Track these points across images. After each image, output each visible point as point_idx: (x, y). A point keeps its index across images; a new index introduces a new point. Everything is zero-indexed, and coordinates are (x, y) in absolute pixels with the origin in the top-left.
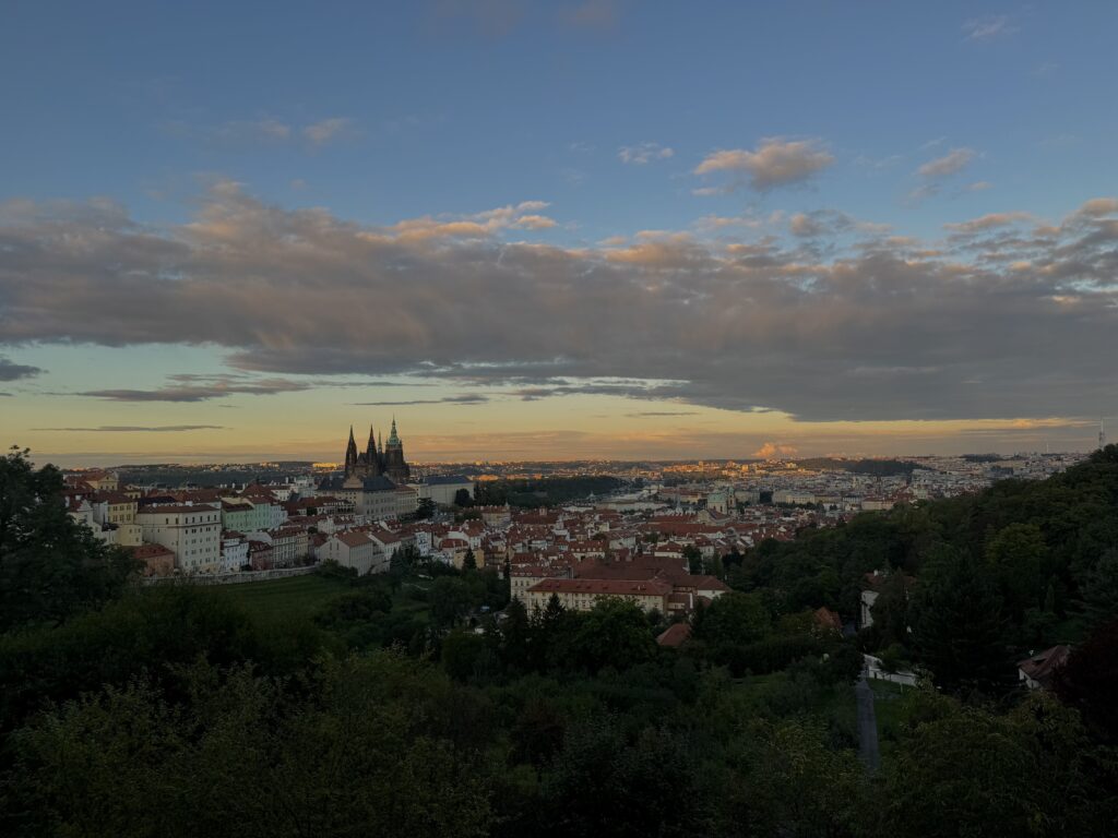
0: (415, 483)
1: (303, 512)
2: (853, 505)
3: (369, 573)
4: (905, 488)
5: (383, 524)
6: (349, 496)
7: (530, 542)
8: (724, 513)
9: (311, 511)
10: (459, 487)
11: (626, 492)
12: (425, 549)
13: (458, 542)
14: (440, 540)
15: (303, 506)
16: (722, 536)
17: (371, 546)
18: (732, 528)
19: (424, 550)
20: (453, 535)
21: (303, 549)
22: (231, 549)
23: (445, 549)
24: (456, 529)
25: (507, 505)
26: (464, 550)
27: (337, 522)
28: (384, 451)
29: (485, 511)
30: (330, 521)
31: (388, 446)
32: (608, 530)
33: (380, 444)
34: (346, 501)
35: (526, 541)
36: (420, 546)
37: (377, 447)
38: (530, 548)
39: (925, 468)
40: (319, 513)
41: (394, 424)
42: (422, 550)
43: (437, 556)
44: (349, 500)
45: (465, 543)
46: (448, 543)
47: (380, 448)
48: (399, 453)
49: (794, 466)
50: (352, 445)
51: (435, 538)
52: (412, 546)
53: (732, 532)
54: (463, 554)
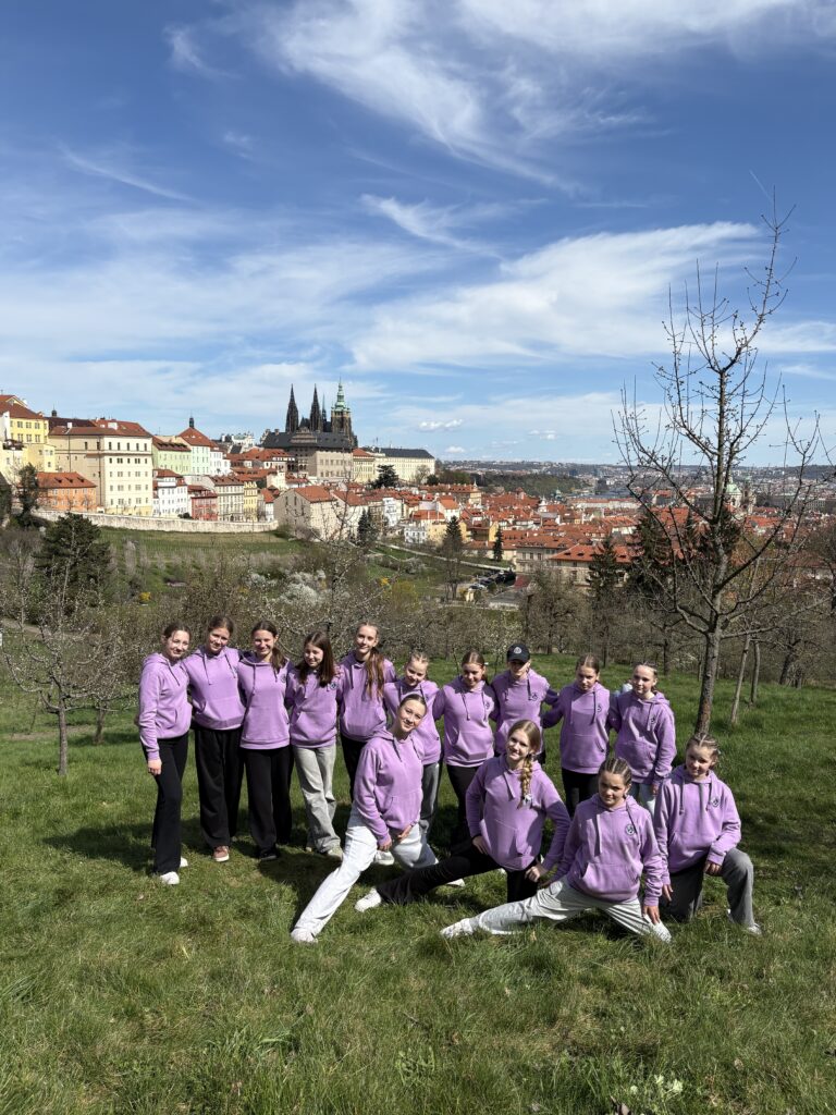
0: (371, 451)
3: (331, 539)
6: (301, 454)
9: (257, 465)
10: (420, 463)
13: (433, 513)
14: (411, 510)
17: (334, 505)
20: (426, 506)
21: (251, 502)
22: (166, 490)
24: (429, 499)
25: (475, 484)
26: (444, 522)
27: (290, 479)
28: (328, 418)
29: (452, 490)
30: (281, 477)
31: (333, 413)
33: (324, 411)
36: (388, 515)
37: (321, 409)
40: (267, 467)
42: (390, 520)
44: (299, 458)
47: (325, 414)
48: (346, 422)
50: (293, 408)
51: (405, 506)
52: (379, 513)
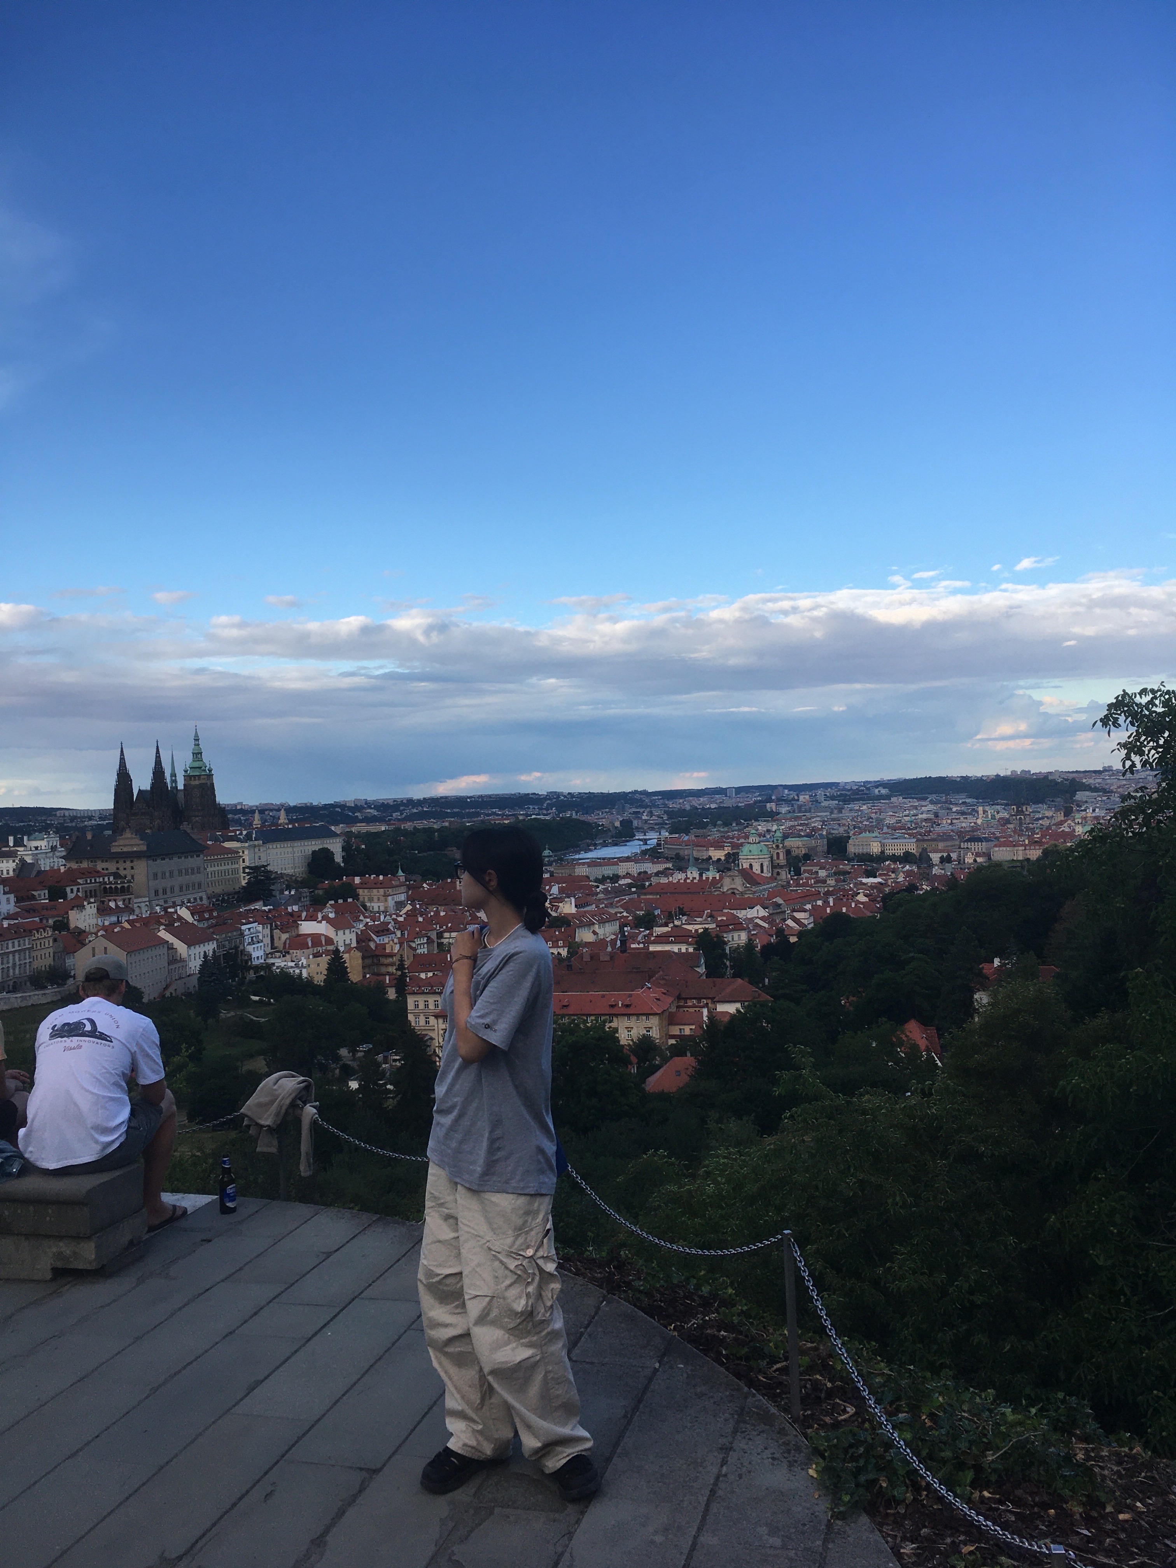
0: (238, 840)
1: (42, 897)
2: (978, 855)
3: (163, 996)
4: (1061, 823)
5: (184, 913)
6: (124, 868)
7: (440, 935)
8: (767, 874)
9: (56, 893)
10: (314, 845)
11: (605, 845)
12: (260, 953)
13: (316, 939)
14: (285, 936)
15: (42, 885)
16: (763, 913)
17: (164, 950)
18: (779, 900)
19: (257, 953)
20: (307, 927)
21: (44, 958)
23: (295, 953)
24: (312, 918)
25: (400, 873)
26: (327, 952)
27: (103, 911)
28: (181, 786)
29: (363, 885)
30: (91, 910)
31: (188, 778)
32: (573, 910)
33: (173, 775)
34: (116, 875)
35: (433, 935)
36: (250, 948)
37: (168, 780)
38: (440, 945)
39: (1095, 790)
40: (71, 896)
41: (197, 740)
42: (254, 955)
43: (279, 963)
44: (122, 873)
45: (329, 941)
46: (299, 942)
47: (175, 781)
48: (208, 789)
49: (884, 791)
50: (124, 779)
51: (277, 932)
52: (236, 948)
53: (779, 905)
54: (325, 960)
